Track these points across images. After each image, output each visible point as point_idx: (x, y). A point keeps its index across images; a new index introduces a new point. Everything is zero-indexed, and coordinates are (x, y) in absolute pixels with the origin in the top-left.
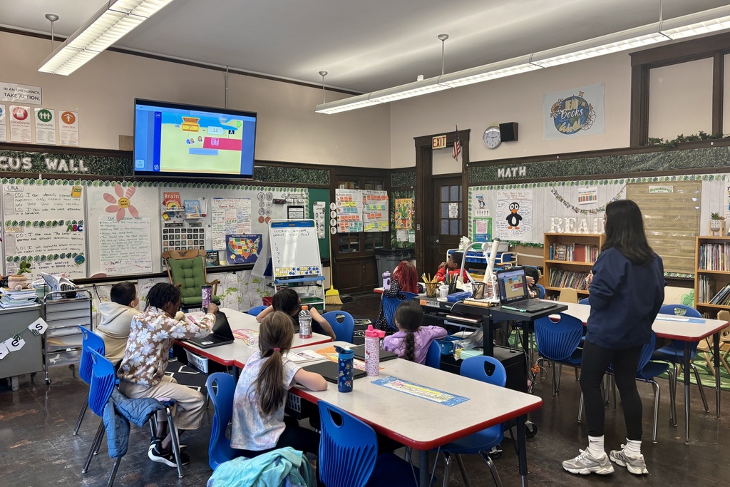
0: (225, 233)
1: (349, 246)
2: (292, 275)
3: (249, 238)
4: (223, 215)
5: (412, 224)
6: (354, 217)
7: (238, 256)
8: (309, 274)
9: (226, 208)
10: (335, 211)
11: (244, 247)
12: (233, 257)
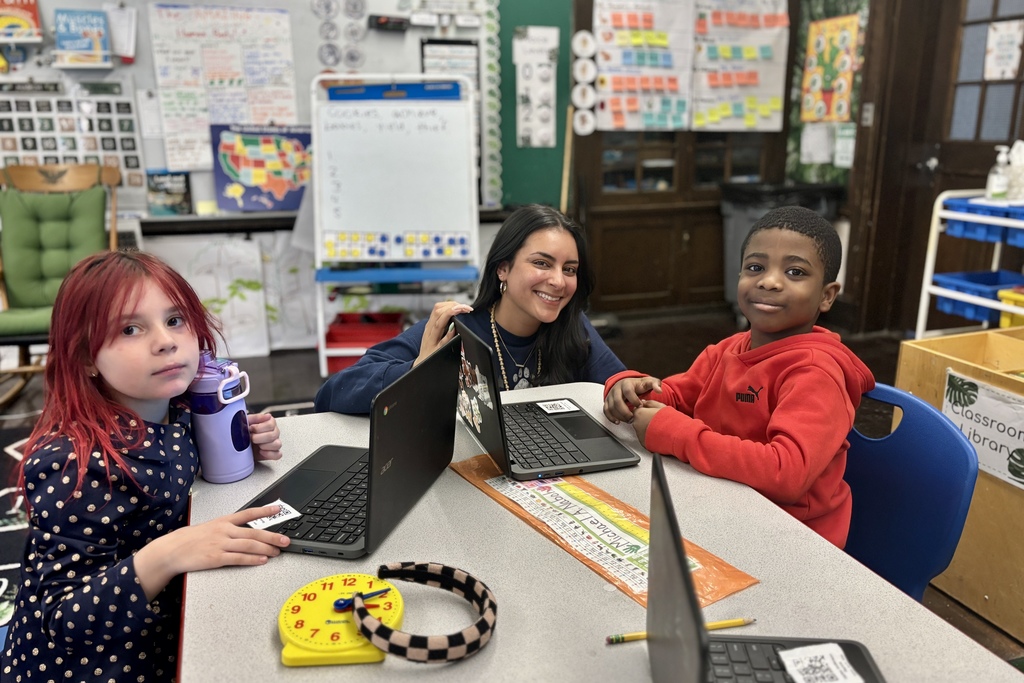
0: (208, 119)
1: (639, 174)
2: (375, 258)
3: (290, 136)
4: (195, 61)
5: (851, 106)
6: (658, 80)
7: (252, 191)
8: (434, 256)
9: (203, 40)
10: (593, 58)
11: (274, 164)
12: (234, 191)
